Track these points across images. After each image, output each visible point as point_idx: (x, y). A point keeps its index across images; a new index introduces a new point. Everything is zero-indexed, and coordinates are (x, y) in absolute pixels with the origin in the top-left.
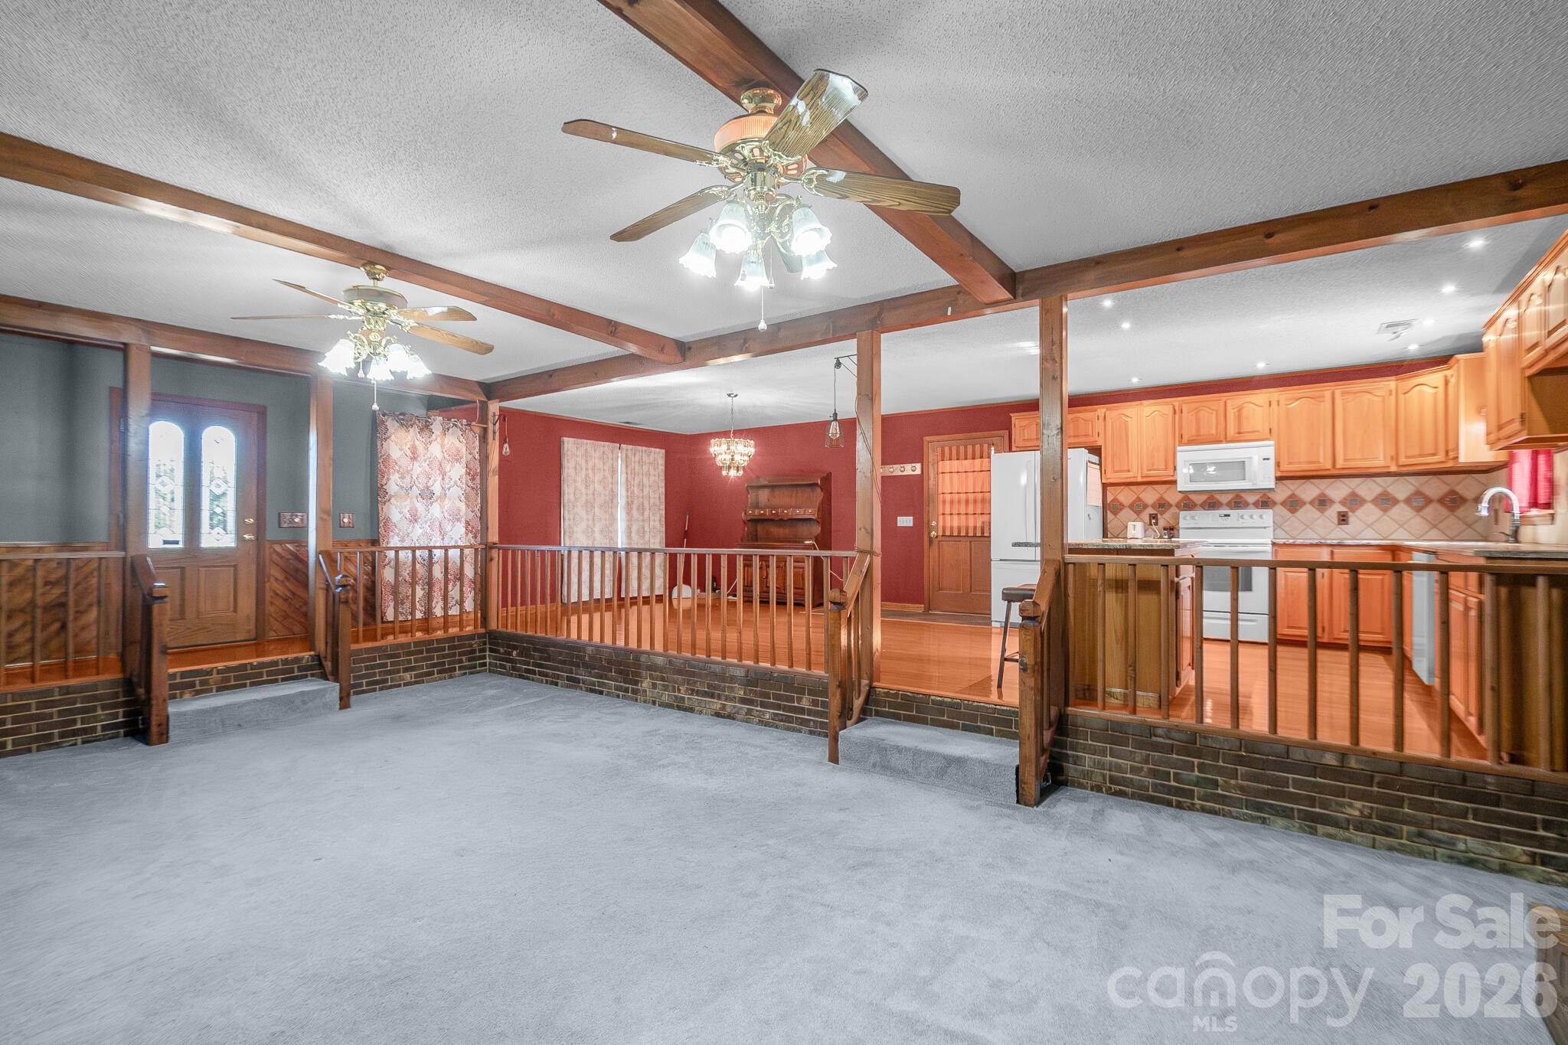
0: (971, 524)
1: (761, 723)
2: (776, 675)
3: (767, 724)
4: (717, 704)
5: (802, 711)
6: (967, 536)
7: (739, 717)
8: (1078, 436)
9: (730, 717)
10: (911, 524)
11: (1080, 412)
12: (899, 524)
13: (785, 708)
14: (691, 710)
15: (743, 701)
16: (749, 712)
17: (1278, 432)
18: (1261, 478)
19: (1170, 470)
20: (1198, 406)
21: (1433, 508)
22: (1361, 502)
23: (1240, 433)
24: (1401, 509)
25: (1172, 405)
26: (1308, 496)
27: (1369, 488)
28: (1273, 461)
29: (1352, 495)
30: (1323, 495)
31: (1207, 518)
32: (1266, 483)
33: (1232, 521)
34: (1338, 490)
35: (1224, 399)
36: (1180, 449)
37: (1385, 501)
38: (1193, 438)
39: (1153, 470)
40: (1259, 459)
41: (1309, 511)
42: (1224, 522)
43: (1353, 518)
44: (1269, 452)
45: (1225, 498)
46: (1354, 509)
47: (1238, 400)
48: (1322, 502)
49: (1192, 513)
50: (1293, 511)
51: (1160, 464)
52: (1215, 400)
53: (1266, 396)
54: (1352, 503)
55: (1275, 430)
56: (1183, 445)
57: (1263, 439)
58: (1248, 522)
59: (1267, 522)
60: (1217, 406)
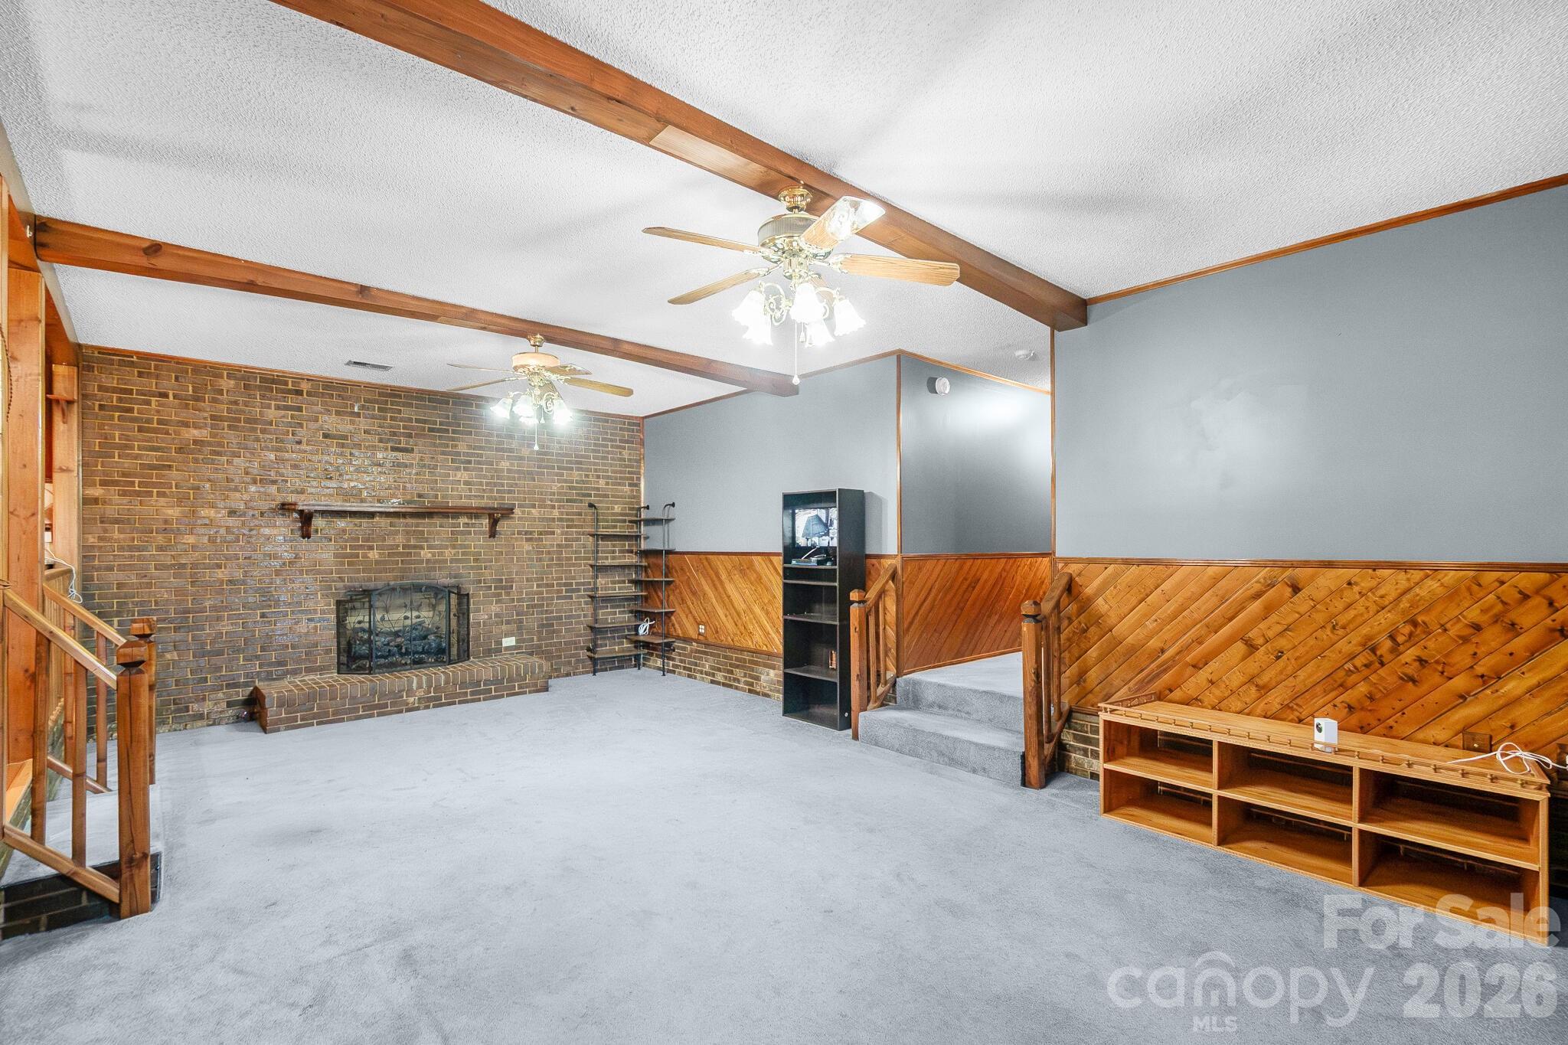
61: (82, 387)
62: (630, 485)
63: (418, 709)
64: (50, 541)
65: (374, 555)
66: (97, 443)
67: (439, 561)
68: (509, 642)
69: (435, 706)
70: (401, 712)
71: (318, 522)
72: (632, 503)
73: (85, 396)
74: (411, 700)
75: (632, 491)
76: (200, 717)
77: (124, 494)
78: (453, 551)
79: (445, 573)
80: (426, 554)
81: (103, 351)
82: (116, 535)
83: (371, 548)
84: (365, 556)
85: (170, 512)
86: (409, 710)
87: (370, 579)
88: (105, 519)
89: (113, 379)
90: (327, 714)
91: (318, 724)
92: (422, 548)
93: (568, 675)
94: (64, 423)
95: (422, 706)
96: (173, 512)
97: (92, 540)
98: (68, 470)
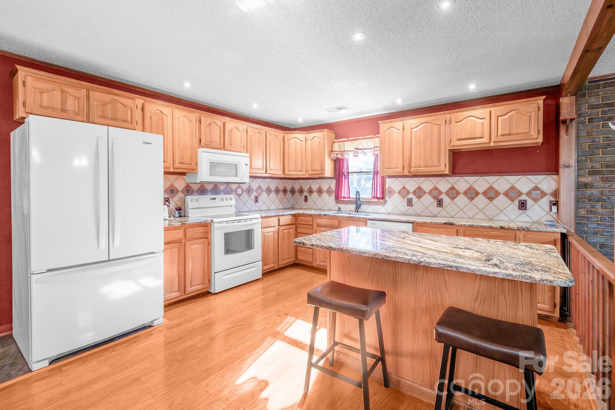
17: (247, 149)
18: (244, 176)
19: (193, 165)
20: (209, 121)
21: (281, 194)
22: (262, 191)
23: (231, 145)
24: (273, 194)
25: (195, 115)
26: (245, 187)
27: (264, 184)
28: (248, 166)
29: (260, 187)
30: (250, 186)
31: (205, 200)
32: (247, 180)
33: (217, 203)
34: (255, 185)
35: (224, 121)
36: (200, 150)
37: (269, 191)
38: (207, 143)
39: (182, 163)
40: (244, 165)
41: (245, 196)
42: (212, 203)
43: (259, 200)
44: (247, 160)
45: (209, 187)
46: (260, 195)
47: (231, 124)
48: (249, 191)
49: (195, 197)
50: (239, 195)
51: (187, 160)
52: (219, 120)
53: (242, 126)
54: (259, 192)
55: (245, 147)
56: (203, 147)
57: (242, 152)
58: (225, 203)
59: (233, 202)
60: (220, 124)
61: (578, 109)
64: (556, 212)
66: (587, 146)
73: (579, 115)
82: (600, 210)
88: (592, 198)
89: (599, 98)
94: (567, 135)
97: (583, 212)
98: (568, 167)
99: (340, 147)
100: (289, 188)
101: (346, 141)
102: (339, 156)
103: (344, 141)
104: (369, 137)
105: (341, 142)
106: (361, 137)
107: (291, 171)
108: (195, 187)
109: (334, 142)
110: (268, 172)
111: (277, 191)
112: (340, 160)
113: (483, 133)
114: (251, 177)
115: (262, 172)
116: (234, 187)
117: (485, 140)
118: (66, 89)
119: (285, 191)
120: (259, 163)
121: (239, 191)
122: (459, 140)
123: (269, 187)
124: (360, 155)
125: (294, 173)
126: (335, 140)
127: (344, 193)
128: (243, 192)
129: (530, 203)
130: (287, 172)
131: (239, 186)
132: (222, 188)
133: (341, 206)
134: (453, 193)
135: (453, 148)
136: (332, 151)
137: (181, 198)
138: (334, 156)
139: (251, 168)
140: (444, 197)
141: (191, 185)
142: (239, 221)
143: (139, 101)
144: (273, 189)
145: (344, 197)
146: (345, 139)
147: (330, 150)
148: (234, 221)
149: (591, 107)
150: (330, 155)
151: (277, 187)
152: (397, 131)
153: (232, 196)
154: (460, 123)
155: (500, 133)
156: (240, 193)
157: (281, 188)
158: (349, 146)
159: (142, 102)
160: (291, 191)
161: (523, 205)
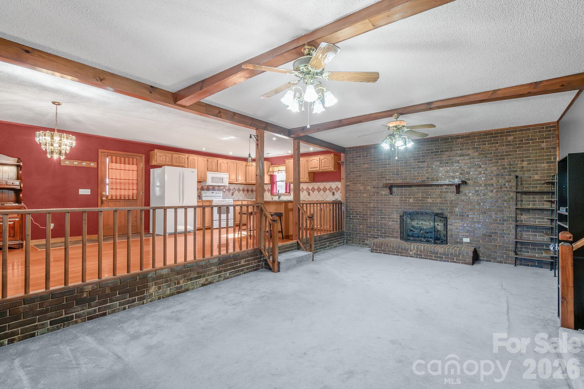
0: (131, 194)
1: (225, 279)
2: (231, 256)
3: (228, 278)
4: (202, 280)
5: (243, 266)
6: (120, 199)
7: (214, 281)
8: (179, 163)
9: (210, 283)
10: (89, 193)
11: (180, 154)
12: (80, 193)
13: (234, 268)
14: (187, 290)
15: (217, 273)
16: (220, 277)
17: (228, 171)
18: (226, 183)
19: (205, 178)
20: (212, 160)
21: (246, 192)
22: (236, 190)
23: (220, 170)
24: (241, 192)
25: (205, 158)
26: (227, 188)
27: (237, 187)
28: (228, 179)
29: (234, 188)
30: (229, 188)
31: (209, 193)
32: (227, 184)
33: (214, 194)
34: (232, 187)
35: (217, 160)
36: (208, 172)
37: (239, 190)
38: (210, 169)
39: (201, 178)
40: (226, 178)
41: (227, 192)
42: (212, 195)
43: (234, 194)
44: (228, 176)
45: (211, 188)
46: (234, 192)
47: (220, 160)
48: (229, 190)
49: (205, 192)
50: (224, 192)
51: (203, 176)
52: (215, 159)
53: (225, 161)
54: (234, 190)
55: (227, 170)
56: (209, 171)
57: (225, 173)
58: (218, 195)
59: (221, 195)
60: (216, 161)
61: (345, 159)
62: (547, 163)
63: (414, 257)
65: (411, 200)
67: (435, 203)
68: (466, 240)
69: (420, 258)
70: (408, 256)
71: (394, 189)
72: (549, 173)
73: (346, 161)
74: (411, 253)
75: (549, 166)
76: (367, 244)
77: (353, 183)
78: (440, 200)
79: (437, 208)
80: (430, 200)
81: (350, 148)
82: (352, 194)
83: (410, 198)
84: (409, 201)
85: (361, 188)
86: (410, 257)
87: (410, 209)
88: (349, 190)
89: (351, 155)
90: (385, 251)
91: (384, 253)
92: (428, 198)
93: (501, 262)
94: (343, 168)
95: (415, 256)
96: (362, 188)
97: (347, 195)
98: (343, 178)
99: (272, 170)
100: (250, 189)
101: (275, 167)
102: (272, 174)
103: (274, 167)
104: (283, 165)
105: (273, 167)
106: (281, 165)
107: (250, 181)
108: (205, 188)
109: (270, 167)
110: (238, 181)
111: (243, 190)
112: (273, 175)
113: (318, 166)
114: (229, 183)
115: (235, 181)
116: (222, 188)
117: (318, 169)
118: (166, 155)
119: (248, 191)
120: (233, 177)
121: (224, 190)
122: (311, 168)
123: (239, 188)
124: (280, 173)
125: (251, 181)
126: (270, 166)
127: (274, 192)
128: (226, 190)
129: (335, 192)
130: (247, 181)
131: (224, 187)
132: (216, 188)
133: (273, 197)
134: (313, 190)
135: (309, 171)
136: (269, 171)
137: (199, 192)
138: (269, 173)
139: (229, 179)
140: (310, 191)
141: (203, 186)
142: (223, 201)
143: (187, 155)
144: (241, 189)
145: (274, 193)
146: (274, 166)
147: (268, 171)
148: (221, 201)
149: (350, 158)
150: (267, 173)
151: (243, 189)
152: (291, 163)
153: (221, 192)
154: (311, 162)
155: (322, 166)
156: (225, 191)
157: (246, 189)
158: (276, 169)
159: (188, 156)
160: (251, 191)
161: (333, 194)
